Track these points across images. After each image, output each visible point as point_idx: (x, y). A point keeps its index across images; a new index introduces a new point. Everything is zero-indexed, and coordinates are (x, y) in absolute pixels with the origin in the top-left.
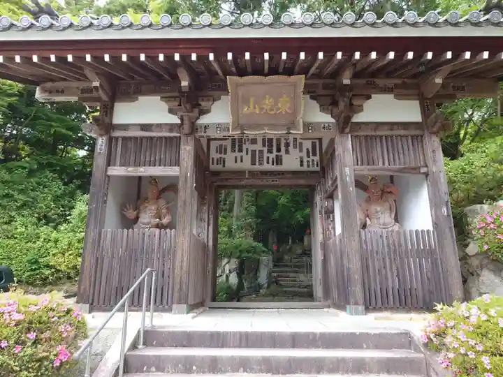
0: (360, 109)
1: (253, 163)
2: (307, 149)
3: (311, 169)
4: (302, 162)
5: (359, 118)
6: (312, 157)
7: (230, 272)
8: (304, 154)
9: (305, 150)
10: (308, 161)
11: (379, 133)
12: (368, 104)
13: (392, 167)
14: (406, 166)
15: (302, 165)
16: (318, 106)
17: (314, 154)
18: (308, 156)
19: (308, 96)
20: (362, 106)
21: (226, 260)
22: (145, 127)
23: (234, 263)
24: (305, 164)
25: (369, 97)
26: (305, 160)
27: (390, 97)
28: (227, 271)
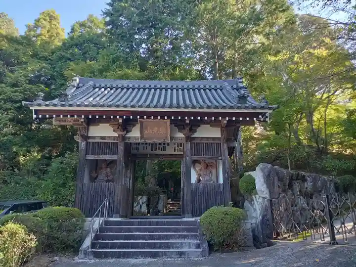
0: (195, 131)
1: (152, 150)
2: (178, 143)
3: (179, 153)
4: (175, 149)
5: (196, 135)
6: (180, 147)
7: (143, 203)
8: (176, 146)
9: (176, 144)
10: (178, 149)
11: (202, 142)
12: (198, 129)
13: (207, 156)
14: (213, 156)
15: (175, 151)
16: (178, 129)
18: (178, 147)
19: (174, 125)
21: (140, 197)
22: (102, 138)
23: (145, 198)
24: (176, 151)
25: (199, 126)
26: (177, 148)
27: (208, 126)
28: (141, 203)
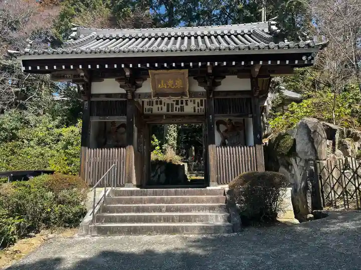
0: (219, 84)
1: (168, 110)
2: (198, 102)
3: (200, 113)
4: (194, 109)
5: (220, 88)
6: (200, 107)
8: (196, 105)
9: (196, 103)
11: (228, 97)
12: (223, 81)
13: (234, 114)
15: (195, 111)
16: (197, 83)
17: (202, 105)
18: (198, 106)
19: (193, 77)
20: (220, 82)
21: (158, 166)
22: (108, 95)
23: (163, 168)
24: (197, 111)
25: (224, 77)
26: (197, 108)
27: (235, 77)
28: (159, 173)
